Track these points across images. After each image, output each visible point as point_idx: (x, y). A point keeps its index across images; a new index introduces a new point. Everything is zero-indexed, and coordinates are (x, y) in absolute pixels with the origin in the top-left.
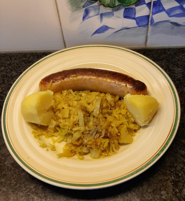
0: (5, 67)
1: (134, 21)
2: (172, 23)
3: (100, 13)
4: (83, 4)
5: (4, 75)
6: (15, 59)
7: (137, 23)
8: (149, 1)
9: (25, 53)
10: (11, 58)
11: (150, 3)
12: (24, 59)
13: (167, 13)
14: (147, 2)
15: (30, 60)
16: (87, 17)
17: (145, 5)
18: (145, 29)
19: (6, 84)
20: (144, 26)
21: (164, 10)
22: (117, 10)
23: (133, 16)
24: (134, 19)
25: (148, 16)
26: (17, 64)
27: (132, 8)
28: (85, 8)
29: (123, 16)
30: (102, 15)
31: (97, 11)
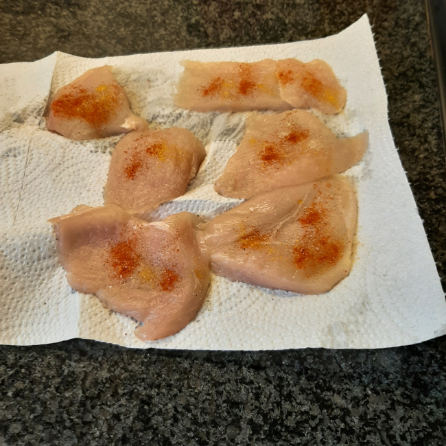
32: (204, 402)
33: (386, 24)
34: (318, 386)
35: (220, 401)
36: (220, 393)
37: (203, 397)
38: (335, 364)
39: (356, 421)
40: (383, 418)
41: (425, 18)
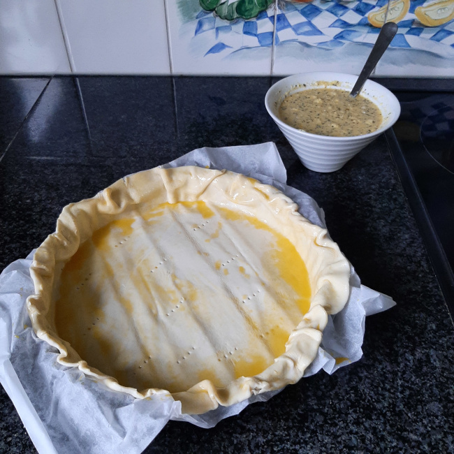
1: (256, 38)
2: (300, 43)
3: (216, 27)
4: (196, 14)
7: (260, 42)
8: (272, 14)
11: (273, 17)
13: (294, 29)
14: (269, 16)
16: (201, 30)
17: (267, 19)
18: (270, 49)
20: (267, 46)
21: (289, 25)
22: (236, 23)
23: (254, 32)
24: (255, 35)
25: (272, 33)
27: (253, 22)
28: (198, 20)
29: (242, 32)
30: (218, 29)
31: (213, 23)
32: (331, 449)
33: (373, 187)
34: (398, 429)
35: (341, 447)
36: (340, 443)
37: (329, 446)
38: (405, 415)
39: (426, 447)
40: (441, 443)
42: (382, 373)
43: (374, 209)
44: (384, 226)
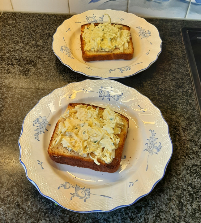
0: (26, 21)
5: (25, 26)
6: (33, 17)
9: (40, 14)
10: (30, 16)
12: (40, 17)
15: (44, 18)
18: (126, 1)
19: (27, 31)
26: (34, 20)
41: (193, 91)
42: (173, 217)
43: (178, 109)
44: (183, 121)
